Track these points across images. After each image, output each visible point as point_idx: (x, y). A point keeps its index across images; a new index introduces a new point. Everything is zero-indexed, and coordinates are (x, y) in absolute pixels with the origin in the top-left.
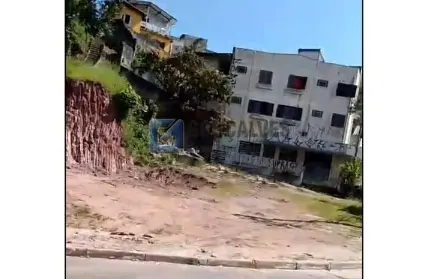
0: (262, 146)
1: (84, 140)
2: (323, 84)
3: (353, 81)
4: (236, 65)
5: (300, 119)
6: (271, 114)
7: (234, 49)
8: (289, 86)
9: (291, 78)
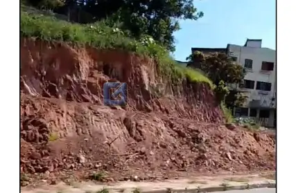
0: (249, 110)
4: (230, 56)
5: (269, 89)
6: (253, 88)
7: (228, 45)
8: (262, 69)
9: (263, 63)
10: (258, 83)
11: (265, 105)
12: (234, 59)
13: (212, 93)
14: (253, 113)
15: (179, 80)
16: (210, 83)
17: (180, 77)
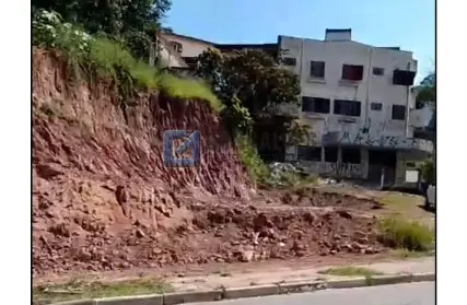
0: (323, 150)
1: (210, 168)
2: (378, 72)
3: (409, 67)
4: (283, 56)
5: (358, 114)
6: (327, 111)
7: (280, 38)
8: (344, 77)
9: (345, 67)
10: (337, 103)
11: (346, 141)
12: (291, 62)
13: (216, 120)
14: (331, 156)
15: (140, 95)
16: (214, 100)
17: (145, 89)
